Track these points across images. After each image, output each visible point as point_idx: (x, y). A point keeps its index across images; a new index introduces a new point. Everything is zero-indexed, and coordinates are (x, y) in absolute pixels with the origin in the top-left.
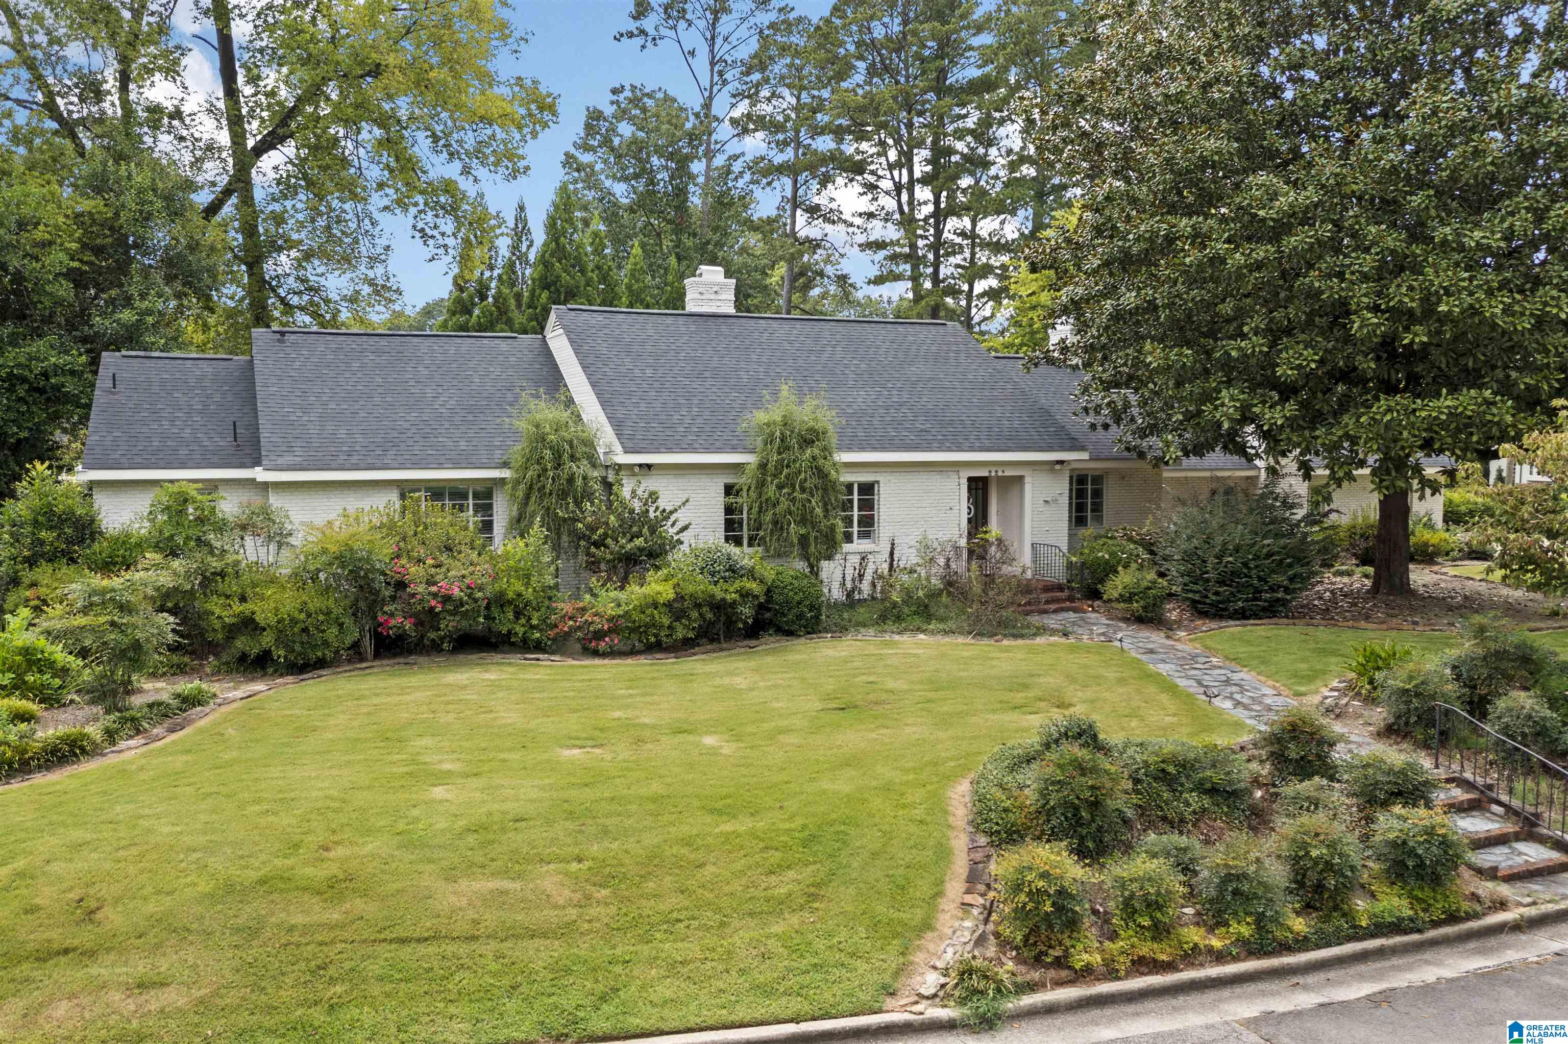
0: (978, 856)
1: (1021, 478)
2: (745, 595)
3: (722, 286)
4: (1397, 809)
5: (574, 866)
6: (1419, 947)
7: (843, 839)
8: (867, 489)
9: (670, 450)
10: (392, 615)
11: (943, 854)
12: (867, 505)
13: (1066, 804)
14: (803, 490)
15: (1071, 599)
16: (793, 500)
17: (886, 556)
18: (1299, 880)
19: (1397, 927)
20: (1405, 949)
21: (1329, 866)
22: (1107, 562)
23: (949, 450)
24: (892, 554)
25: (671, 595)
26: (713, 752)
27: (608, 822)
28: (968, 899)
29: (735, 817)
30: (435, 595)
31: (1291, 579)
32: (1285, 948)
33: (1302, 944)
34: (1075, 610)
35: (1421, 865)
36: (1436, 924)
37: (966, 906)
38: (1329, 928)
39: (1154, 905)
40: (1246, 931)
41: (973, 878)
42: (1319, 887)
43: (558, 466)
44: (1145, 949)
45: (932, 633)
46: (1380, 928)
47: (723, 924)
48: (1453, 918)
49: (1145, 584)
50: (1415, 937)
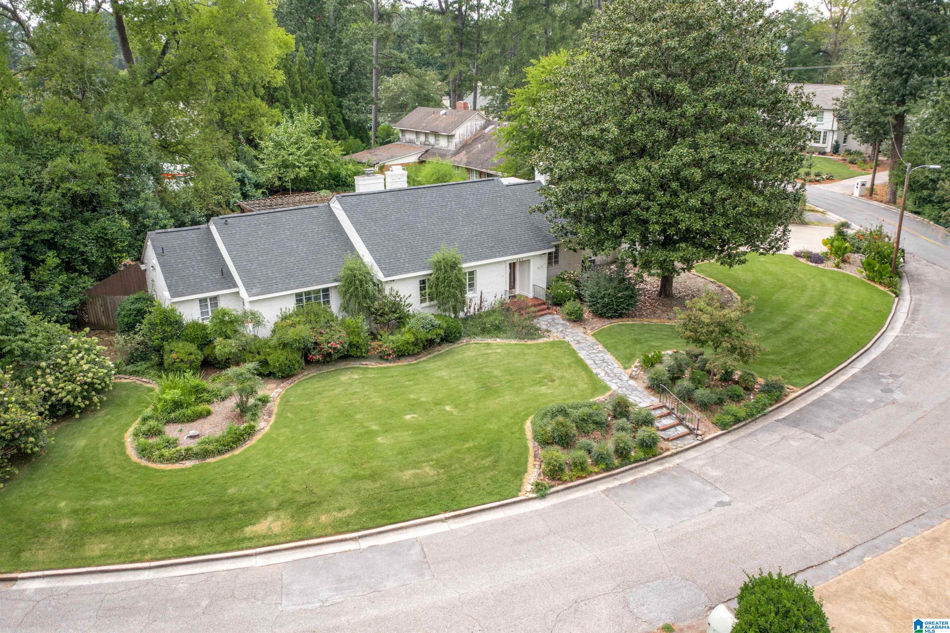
0: (536, 449)
1: (529, 260)
2: (437, 335)
3: (402, 175)
4: (644, 428)
5: (431, 463)
6: (645, 464)
7: (499, 446)
8: (472, 273)
9: (401, 273)
10: (315, 355)
11: (526, 448)
12: (472, 279)
13: (559, 435)
14: (453, 287)
15: (548, 308)
16: (450, 293)
17: (479, 298)
18: (616, 451)
19: (641, 460)
20: (642, 465)
21: (624, 449)
22: (562, 295)
23: (503, 256)
24: (481, 297)
25: (413, 340)
26: (450, 413)
27: (434, 447)
28: (535, 463)
29: (468, 441)
30: (330, 348)
31: (628, 305)
32: (613, 469)
33: (617, 467)
34: (550, 314)
35: (647, 444)
36: (650, 458)
37: (535, 465)
38: (624, 463)
39: (582, 464)
40: (603, 467)
41: (535, 456)
42: (622, 453)
43: (361, 286)
44: (580, 474)
45: (502, 338)
46: (636, 461)
47: (475, 477)
48: (654, 456)
49: (576, 309)
50: (645, 462)
